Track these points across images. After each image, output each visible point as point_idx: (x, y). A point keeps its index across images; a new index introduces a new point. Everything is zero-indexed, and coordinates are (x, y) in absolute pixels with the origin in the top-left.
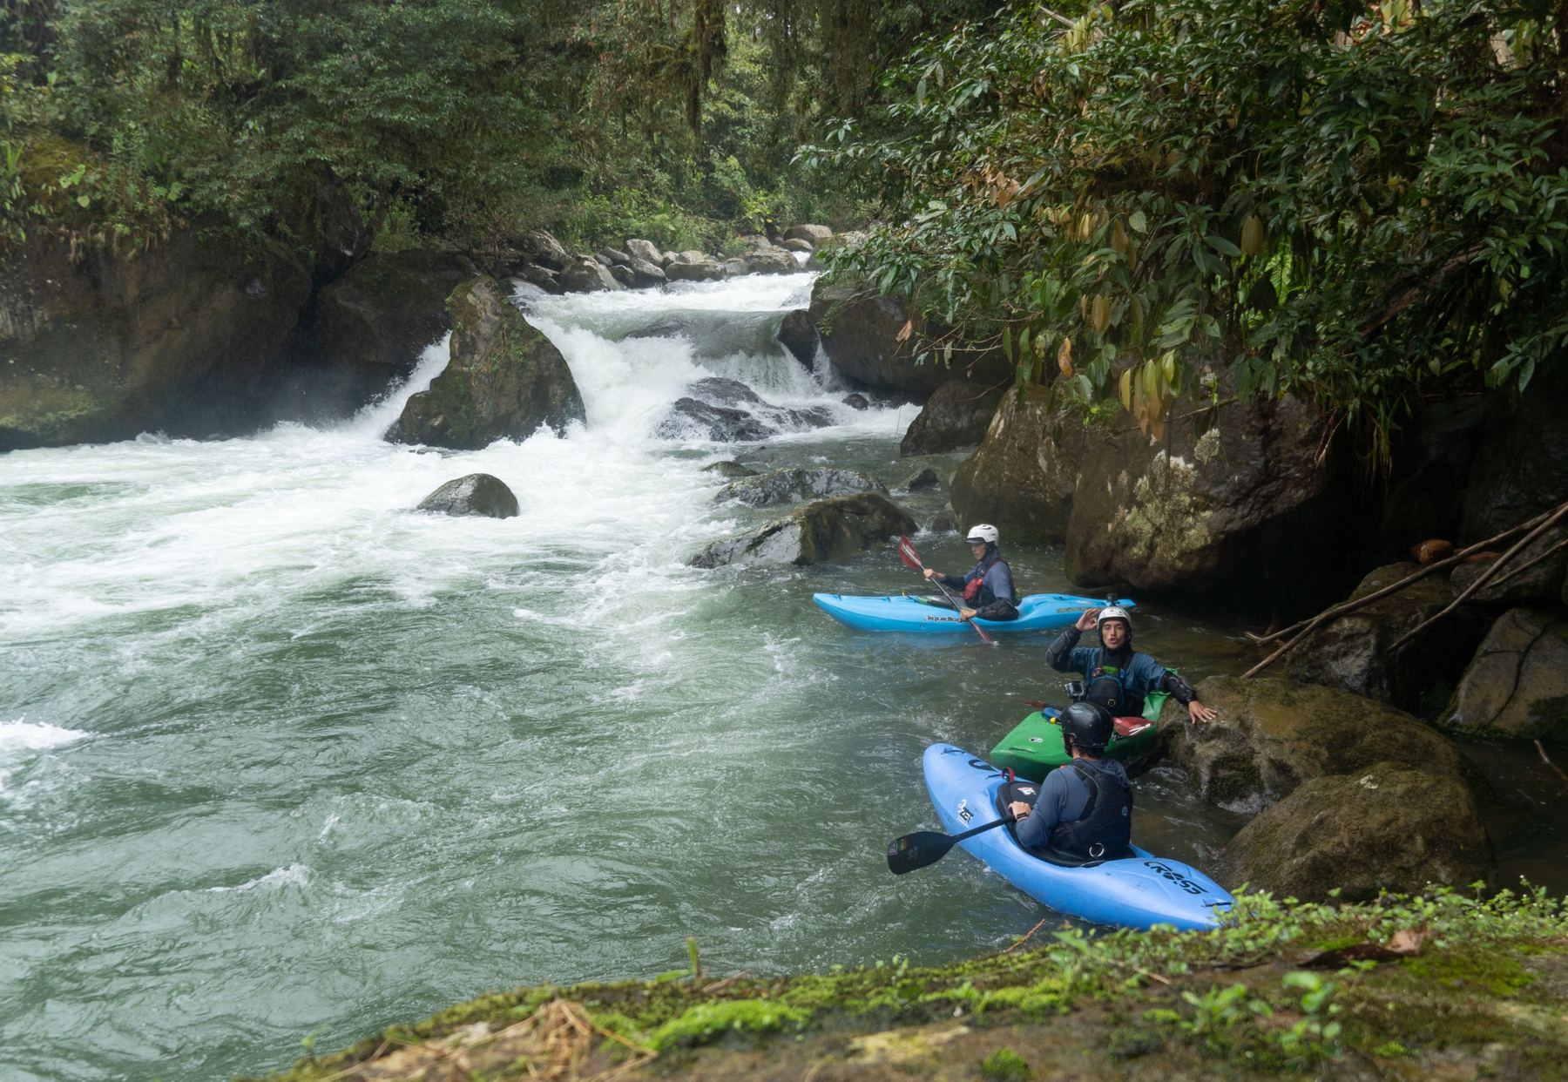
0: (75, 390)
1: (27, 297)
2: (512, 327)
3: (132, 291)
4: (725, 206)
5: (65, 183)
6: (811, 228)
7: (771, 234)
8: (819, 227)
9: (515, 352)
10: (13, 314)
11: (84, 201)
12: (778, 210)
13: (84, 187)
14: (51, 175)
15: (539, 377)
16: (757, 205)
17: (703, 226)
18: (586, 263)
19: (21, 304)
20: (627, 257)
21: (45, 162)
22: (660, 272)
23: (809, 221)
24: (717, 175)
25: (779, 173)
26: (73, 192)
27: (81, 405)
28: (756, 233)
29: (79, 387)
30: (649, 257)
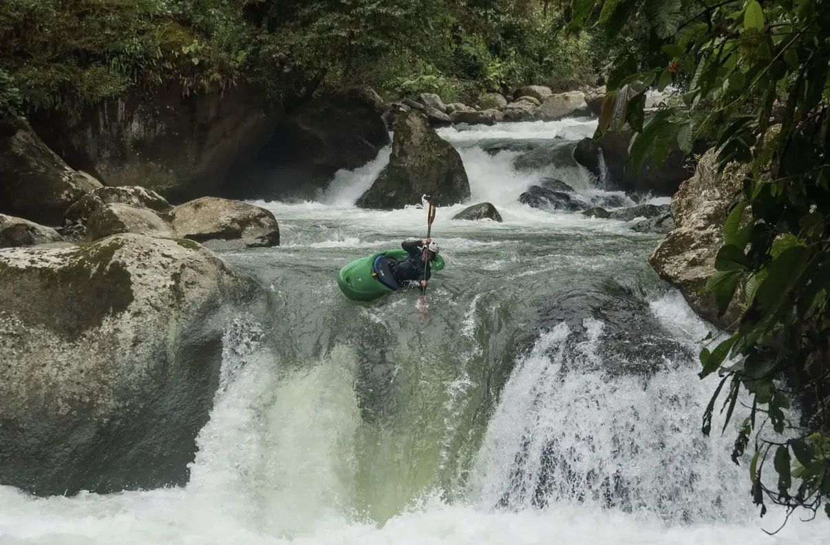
0: (168, 173)
1: (155, 116)
2: (432, 140)
3: (212, 113)
4: (471, 70)
5: (185, 50)
6: (535, 88)
7: (505, 92)
8: (543, 88)
9: (435, 154)
10: (145, 126)
11: (196, 61)
12: (510, 73)
13: (197, 53)
14: (178, 46)
15: (449, 170)
16: (495, 70)
17: (455, 85)
18: (401, 109)
19: (151, 120)
20: (422, 106)
21: (172, 38)
22: (446, 117)
23: (532, 83)
24: (465, 47)
25: (511, 45)
26: (189, 56)
27: (170, 182)
28: (494, 91)
29: (171, 171)
30: (437, 106)
